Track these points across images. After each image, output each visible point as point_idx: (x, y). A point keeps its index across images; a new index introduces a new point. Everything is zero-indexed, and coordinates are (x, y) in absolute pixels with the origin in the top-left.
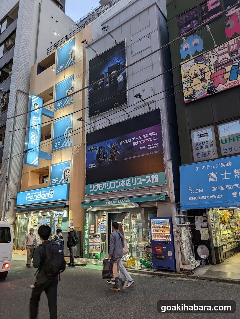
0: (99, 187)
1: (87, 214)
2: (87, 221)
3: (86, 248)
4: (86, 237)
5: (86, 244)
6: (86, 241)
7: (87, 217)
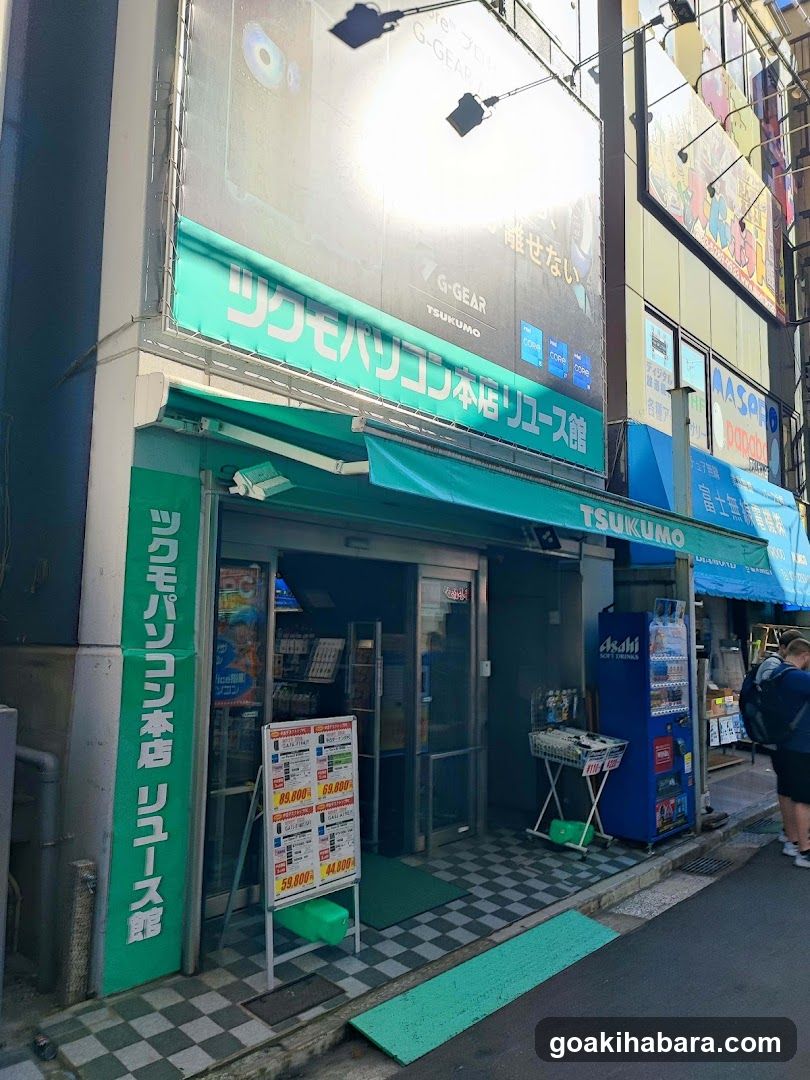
0: (311, 321)
1: (166, 520)
2: (156, 592)
3: (149, 871)
4: (147, 761)
5: (153, 827)
6: (152, 800)
7: (163, 551)
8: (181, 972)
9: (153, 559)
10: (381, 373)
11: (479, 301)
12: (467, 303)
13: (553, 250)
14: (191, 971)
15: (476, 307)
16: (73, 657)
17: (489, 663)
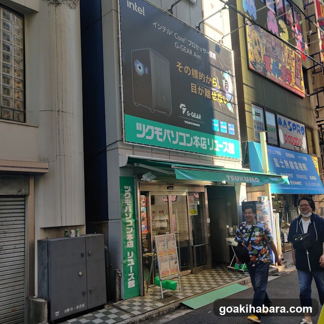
0: (156, 133)
1: (128, 188)
2: (127, 206)
3: (131, 272)
4: (128, 246)
5: (131, 262)
6: (130, 255)
7: (127, 196)
8: (140, 296)
9: (126, 198)
10: (174, 142)
11: (199, 116)
12: (195, 117)
13: (220, 95)
14: (142, 295)
15: (198, 118)
16: (108, 223)
17: (209, 219)
